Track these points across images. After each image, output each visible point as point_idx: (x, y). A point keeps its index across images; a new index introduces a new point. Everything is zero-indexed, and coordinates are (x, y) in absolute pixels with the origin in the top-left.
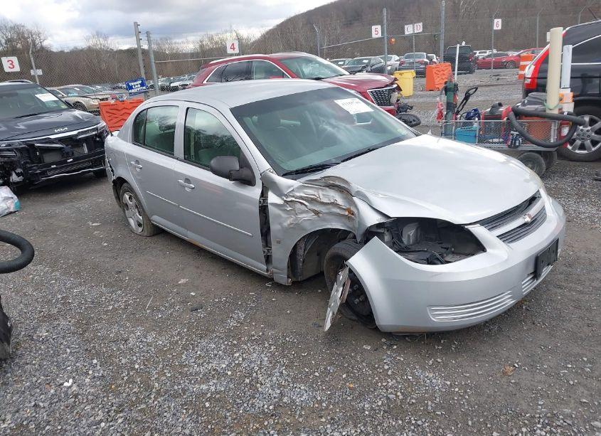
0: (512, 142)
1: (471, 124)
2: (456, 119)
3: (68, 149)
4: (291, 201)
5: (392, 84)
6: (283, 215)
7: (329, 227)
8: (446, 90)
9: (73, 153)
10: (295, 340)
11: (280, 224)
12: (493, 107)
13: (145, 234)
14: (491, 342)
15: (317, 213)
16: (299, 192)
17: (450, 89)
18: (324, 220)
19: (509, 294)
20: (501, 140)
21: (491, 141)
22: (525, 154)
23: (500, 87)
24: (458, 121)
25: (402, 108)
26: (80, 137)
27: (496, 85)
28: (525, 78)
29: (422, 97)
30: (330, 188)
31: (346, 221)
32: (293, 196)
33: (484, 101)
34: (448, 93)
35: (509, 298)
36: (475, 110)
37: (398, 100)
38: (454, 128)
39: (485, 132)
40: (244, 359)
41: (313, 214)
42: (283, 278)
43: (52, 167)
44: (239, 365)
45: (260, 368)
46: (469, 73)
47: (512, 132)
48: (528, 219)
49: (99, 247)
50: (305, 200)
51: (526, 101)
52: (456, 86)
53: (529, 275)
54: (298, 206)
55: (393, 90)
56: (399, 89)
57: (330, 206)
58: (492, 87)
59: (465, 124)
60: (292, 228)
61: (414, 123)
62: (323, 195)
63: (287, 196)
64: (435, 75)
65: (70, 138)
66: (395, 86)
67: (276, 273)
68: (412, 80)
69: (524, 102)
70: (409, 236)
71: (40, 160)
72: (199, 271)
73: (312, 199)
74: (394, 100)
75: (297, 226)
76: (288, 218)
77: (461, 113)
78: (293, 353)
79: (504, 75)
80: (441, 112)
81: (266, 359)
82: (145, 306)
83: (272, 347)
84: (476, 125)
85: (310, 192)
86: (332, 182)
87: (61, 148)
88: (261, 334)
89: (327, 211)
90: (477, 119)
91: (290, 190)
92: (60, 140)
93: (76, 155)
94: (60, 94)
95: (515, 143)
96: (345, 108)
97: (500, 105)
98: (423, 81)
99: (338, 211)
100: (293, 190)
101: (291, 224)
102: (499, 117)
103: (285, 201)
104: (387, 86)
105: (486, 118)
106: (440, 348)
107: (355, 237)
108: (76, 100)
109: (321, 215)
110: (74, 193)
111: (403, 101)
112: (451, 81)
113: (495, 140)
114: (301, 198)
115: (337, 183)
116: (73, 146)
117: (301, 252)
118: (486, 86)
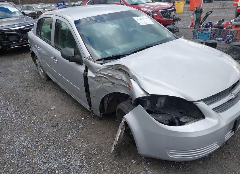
0: (227, 41)
1: (208, 30)
2: (200, 27)
3: (20, 34)
4: (100, 76)
5: (172, 7)
6: (96, 83)
7: (119, 92)
8: (197, 12)
9: (22, 37)
10: (97, 153)
11: (94, 87)
12: (219, 22)
13: (45, 79)
14: (203, 165)
15: (113, 83)
16: (103, 72)
17: (199, 12)
18: (117, 88)
19: (217, 143)
20: (222, 39)
21: (217, 39)
22: (234, 47)
23: (224, 10)
24: (201, 28)
25: (176, 19)
26: (25, 29)
27: (222, 9)
28: (238, 6)
29: (187, 13)
30: (120, 71)
31: (128, 90)
32: (100, 74)
33: (216, 16)
34: (197, 14)
35: (217, 145)
36: (210, 23)
37: (174, 16)
38: (198, 32)
39: (214, 35)
40: (67, 163)
41: (111, 84)
42: (98, 113)
43: (13, 43)
44: (64, 166)
45: (74, 170)
46: (210, 3)
47: (228, 35)
48: (233, 96)
49: (24, 84)
50: (107, 76)
51: (237, 19)
52: (201, 10)
53: (230, 130)
54: (103, 79)
55: (172, 11)
56: (175, 10)
57: (120, 81)
58: (220, 10)
59: (204, 30)
60: (100, 90)
61: (176, 31)
62: (117, 74)
63: (97, 73)
64: (194, 3)
65: (21, 29)
66: (173, 8)
67: (94, 111)
68: (183, 5)
69: (236, 20)
70: (161, 103)
71: (8, 40)
72: (62, 102)
73: (110, 76)
74: (172, 15)
75: (102, 89)
76: (98, 85)
77: (203, 24)
78: (94, 161)
79: (226, 4)
80: (192, 23)
81: (78, 164)
82: (31, 121)
83: (84, 157)
84: (209, 31)
85: (109, 72)
86: (120, 68)
87: (17, 34)
88: (80, 146)
89: (118, 83)
90: (210, 27)
91: (98, 70)
92: (16, 30)
93: (24, 37)
94: (32, 7)
95: (229, 40)
96: (138, 21)
97: (223, 21)
98: (189, 6)
99: (124, 84)
100: (100, 70)
101: (100, 88)
102: (222, 27)
103: (96, 76)
104: (169, 8)
105: (216, 27)
106: (174, 166)
107: (131, 100)
108: (39, 11)
109: (115, 85)
110: (24, 55)
111: (177, 16)
112: (199, 8)
113: (219, 39)
114: (105, 75)
115: (123, 69)
116: (22, 33)
117: (106, 102)
118: (217, 9)
